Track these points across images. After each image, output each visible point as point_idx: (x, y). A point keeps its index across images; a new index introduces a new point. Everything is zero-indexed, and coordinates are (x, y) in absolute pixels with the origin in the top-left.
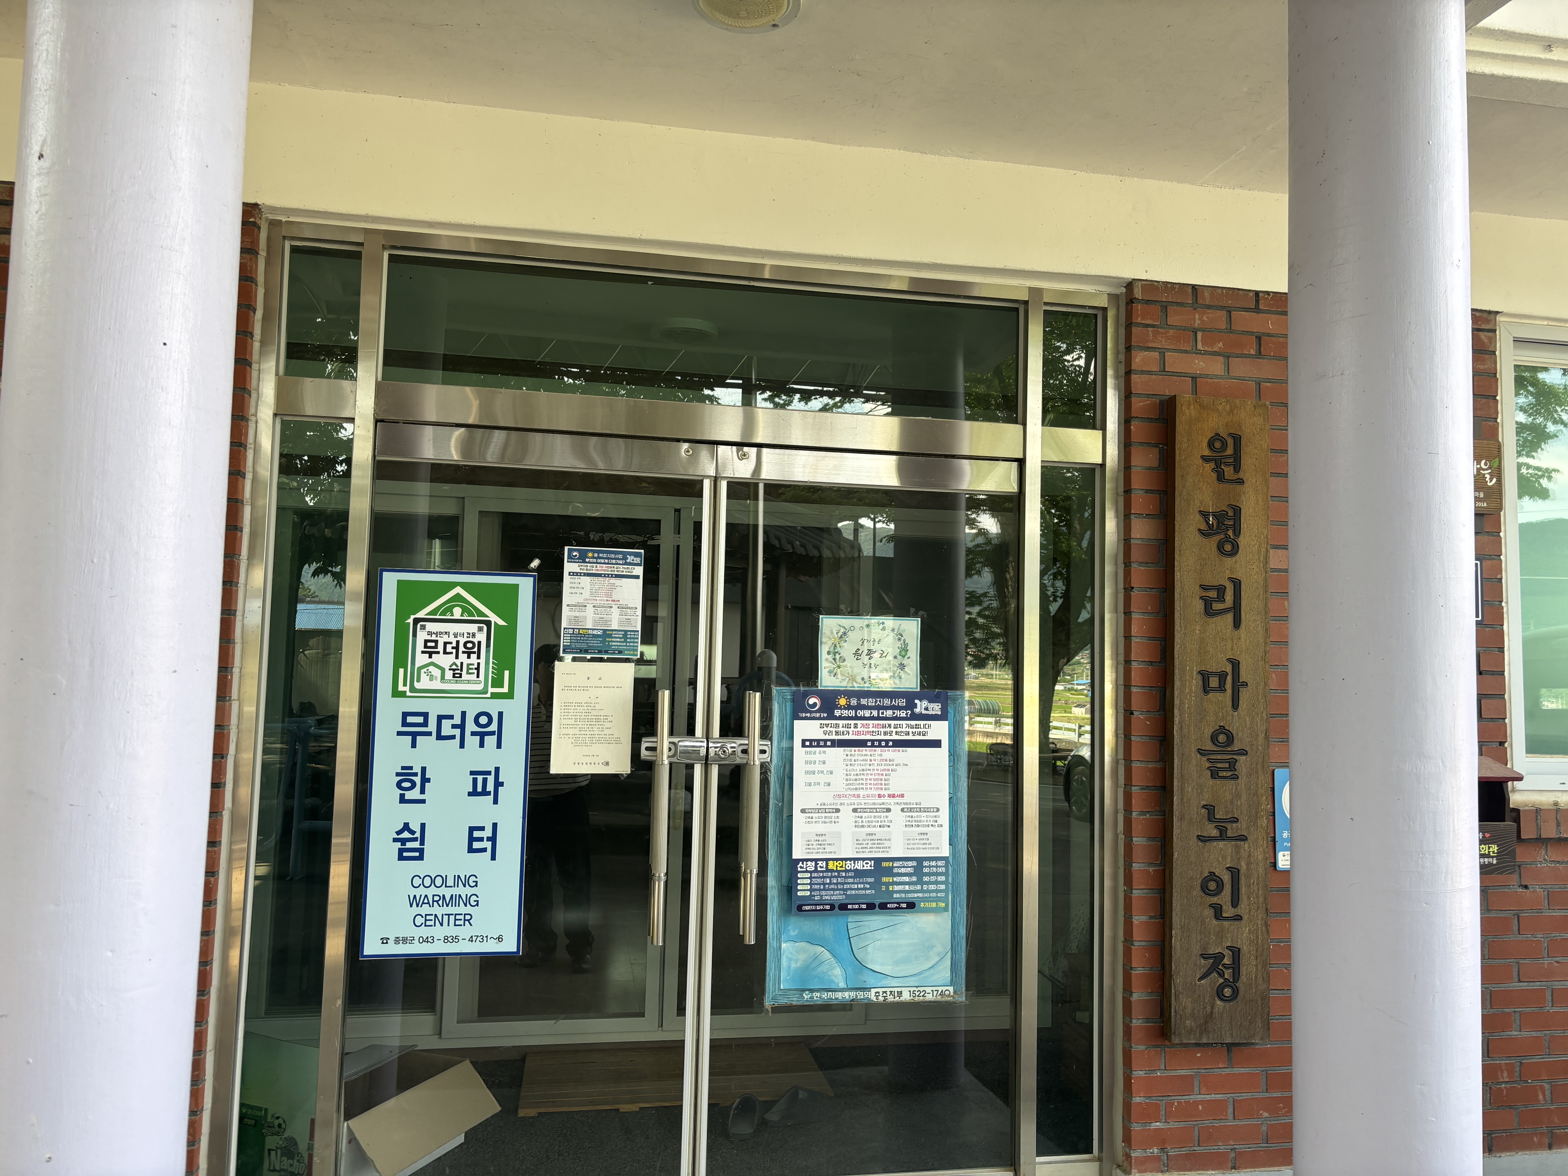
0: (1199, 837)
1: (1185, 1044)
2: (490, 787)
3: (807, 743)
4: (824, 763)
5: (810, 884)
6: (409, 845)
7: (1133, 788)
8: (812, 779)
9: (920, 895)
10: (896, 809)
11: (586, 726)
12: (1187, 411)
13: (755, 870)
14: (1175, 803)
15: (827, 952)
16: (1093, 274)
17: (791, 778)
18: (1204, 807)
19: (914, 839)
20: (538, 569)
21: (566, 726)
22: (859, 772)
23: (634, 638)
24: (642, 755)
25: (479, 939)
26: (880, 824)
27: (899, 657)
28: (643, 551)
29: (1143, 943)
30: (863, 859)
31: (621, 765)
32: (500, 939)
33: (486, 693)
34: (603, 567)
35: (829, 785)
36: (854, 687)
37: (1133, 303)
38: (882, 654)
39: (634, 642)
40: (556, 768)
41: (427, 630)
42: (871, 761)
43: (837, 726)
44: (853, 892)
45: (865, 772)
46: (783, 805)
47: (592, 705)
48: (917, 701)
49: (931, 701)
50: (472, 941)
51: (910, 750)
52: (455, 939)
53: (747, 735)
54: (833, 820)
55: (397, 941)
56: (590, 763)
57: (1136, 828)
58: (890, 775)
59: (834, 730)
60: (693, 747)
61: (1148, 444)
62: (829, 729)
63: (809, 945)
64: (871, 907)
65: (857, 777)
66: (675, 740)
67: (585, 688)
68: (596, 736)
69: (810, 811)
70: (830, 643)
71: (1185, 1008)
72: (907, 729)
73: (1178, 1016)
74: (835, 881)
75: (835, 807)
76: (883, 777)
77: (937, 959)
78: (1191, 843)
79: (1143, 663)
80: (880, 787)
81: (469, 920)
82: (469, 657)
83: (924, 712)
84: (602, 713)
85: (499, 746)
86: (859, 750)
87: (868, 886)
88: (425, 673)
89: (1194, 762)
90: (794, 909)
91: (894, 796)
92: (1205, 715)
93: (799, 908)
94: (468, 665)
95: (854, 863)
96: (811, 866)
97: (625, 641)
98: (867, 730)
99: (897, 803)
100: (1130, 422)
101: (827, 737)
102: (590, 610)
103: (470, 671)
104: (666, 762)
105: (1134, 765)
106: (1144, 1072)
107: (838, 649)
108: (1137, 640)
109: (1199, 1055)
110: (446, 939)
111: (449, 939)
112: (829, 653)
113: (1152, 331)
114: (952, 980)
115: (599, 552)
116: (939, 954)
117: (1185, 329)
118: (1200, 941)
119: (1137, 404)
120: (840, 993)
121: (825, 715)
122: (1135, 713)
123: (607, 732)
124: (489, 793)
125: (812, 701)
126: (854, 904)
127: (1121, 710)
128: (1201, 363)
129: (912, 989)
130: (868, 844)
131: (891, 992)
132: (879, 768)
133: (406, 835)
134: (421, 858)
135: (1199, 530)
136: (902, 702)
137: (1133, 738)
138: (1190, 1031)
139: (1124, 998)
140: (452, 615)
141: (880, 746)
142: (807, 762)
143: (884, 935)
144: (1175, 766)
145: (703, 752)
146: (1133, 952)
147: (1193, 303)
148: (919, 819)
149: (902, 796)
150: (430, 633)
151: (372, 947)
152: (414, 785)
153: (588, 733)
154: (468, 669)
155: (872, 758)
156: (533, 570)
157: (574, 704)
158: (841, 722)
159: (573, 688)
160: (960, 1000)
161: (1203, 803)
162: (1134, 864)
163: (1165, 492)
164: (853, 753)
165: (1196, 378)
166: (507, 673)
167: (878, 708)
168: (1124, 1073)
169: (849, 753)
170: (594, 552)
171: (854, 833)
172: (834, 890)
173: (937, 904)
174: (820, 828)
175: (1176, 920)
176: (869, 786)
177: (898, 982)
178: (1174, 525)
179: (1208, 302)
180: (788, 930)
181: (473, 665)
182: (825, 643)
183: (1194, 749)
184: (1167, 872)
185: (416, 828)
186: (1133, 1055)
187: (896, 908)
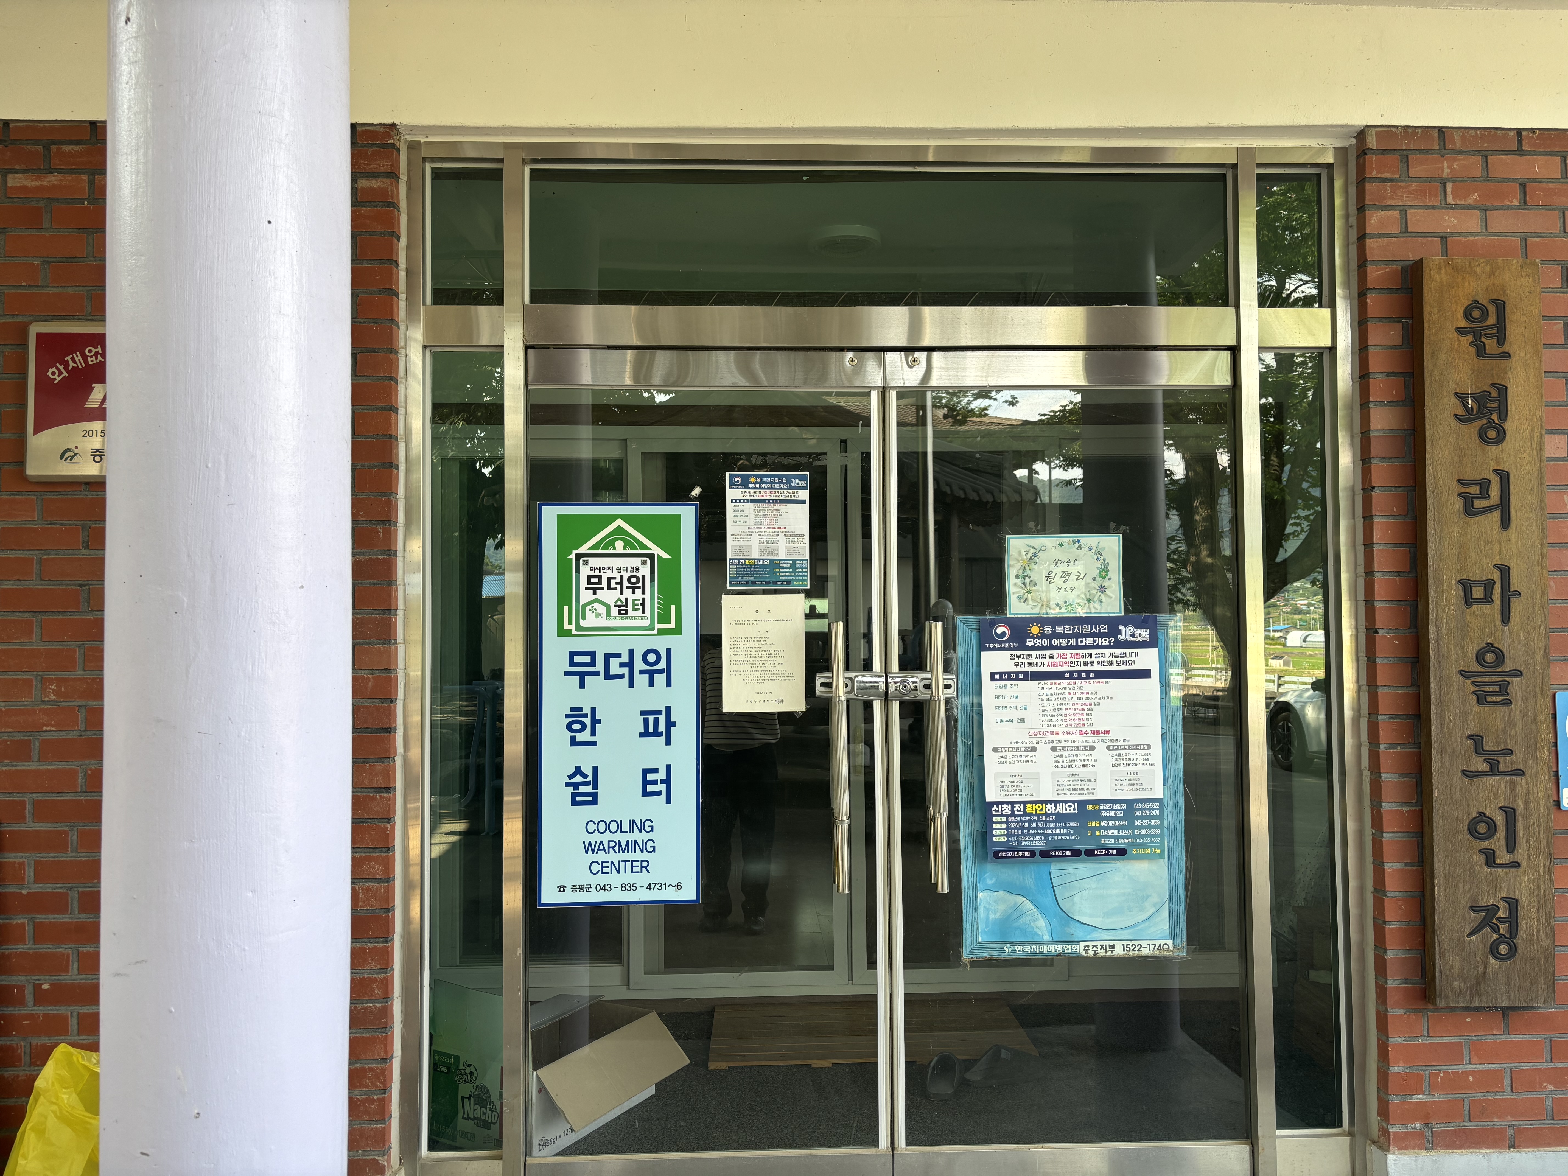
0: (1464, 773)
1: (1452, 1008)
2: (662, 727)
3: (997, 677)
4: (1017, 697)
5: (1007, 829)
6: (582, 789)
7: (1380, 717)
8: (1004, 715)
9: (1132, 840)
10: (1101, 747)
11: (757, 662)
12: (1437, 276)
13: (945, 814)
14: (1433, 733)
15: (1029, 903)
16: (1316, 123)
17: (980, 714)
18: (1469, 737)
19: (1122, 780)
20: (700, 497)
21: (737, 663)
22: (1056, 707)
23: (803, 568)
24: (817, 691)
25: (657, 886)
26: (1083, 763)
27: (1098, 578)
28: (808, 473)
29: (1397, 894)
30: (1066, 802)
31: (796, 703)
32: (678, 886)
33: (653, 629)
34: (766, 493)
35: (1023, 721)
36: (1047, 614)
37: (1366, 154)
38: (1079, 576)
39: (803, 572)
40: (728, 707)
41: (590, 565)
42: (1070, 694)
43: (1030, 657)
44: (1056, 838)
45: (1064, 707)
46: (972, 744)
47: (762, 640)
48: (1121, 627)
49: (1137, 627)
50: (650, 889)
51: (1114, 681)
52: (633, 887)
53: (929, 669)
54: (1029, 759)
55: (574, 888)
56: (764, 701)
57: (1386, 762)
58: (1092, 709)
59: (1026, 661)
60: (871, 682)
61: (1389, 319)
62: (1021, 660)
63: (1008, 894)
64: (1076, 853)
65: (1055, 713)
66: (852, 675)
67: (754, 622)
68: (768, 672)
69: (1003, 750)
70: (1018, 566)
71: (1452, 967)
72: (1111, 659)
73: (1444, 977)
74: (1035, 826)
75: (1031, 745)
76: (1085, 712)
77: (1153, 910)
78: (1455, 779)
79: (1389, 574)
80: (1082, 722)
81: (646, 867)
82: (634, 593)
83: (1130, 639)
84: (773, 648)
85: (669, 684)
86: (1056, 683)
87: (1072, 831)
88: (590, 610)
89: (1456, 686)
90: (990, 855)
91: (1098, 733)
92: (1468, 631)
93: (996, 855)
94: (634, 600)
95: (1056, 806)
96: (1007, 810)
97: (794, 571)
98: (1064, 660)
99: (1102, 741)
100: (1365, 294)
101: (1019, 669)
102: (755, 539)
103: (636, 607)
104: (843, 698)
105: (1380, 691)
106: (1403, 1039)
107: (1028, 572)
108: (1381, 548)
109: (1468, 1020)
110: (623, 887)
111: (627, 887)
112: (1017, 577)
113: (1391, 187)
114: (1170, 933)
115: (762, 476)
116: (1155, 905)
117: (1430, 180)
118: (1469, 892)
119: (1374, 273)
120: (1045, 947)
121: (1016, 645)
122: (1380, 632)
123: (778, 667)
124: (661, 734)
125: (1000, 630)
126: (1057, 850)
127: (1363, 629)
128: (1453, 219)
129: (1125, 943)
130: (1070, 785)
131: (1102, 946)
132: (1080, 702)
133: (578, 779)
134: (594, 802)
135: (1455, 415)
136: (1104, 629)
137: (1378, 660)
138: (1459, 994)
139: (1376, 956)
140: (615, 549)
141: (1080, 678)
142: (997, 697)
143: (1092, 883)
144: (1432, 690)
145: (882, 687)
146: (1386, 904)
147: (1440, 149)
148: (1128, 757)
149: (1108, 732)
150: (593, 569)
151: (549, 895)
152: (584, 727)
153: (759, 669)
154: (634, 605)
155: (1071, 691)
156: (695, 499)
157: (743, 640)
158: (1034, 653)
159: (741, 622)
160: (1181, 955)
161: (1468, 732)
162: (1384, 804)
163: (1412, 374)
164: (1049, 686)
165: (1446, 238)
166: (673, 608)
167: (1076, 636)
168: (1379, 1040)
169: (1044, 686)
170: (756, 476)
171: (1053, 773)
172: (1033, 835)
173: (1151, 851)
174: (1016, 768)
175: (1439, 867)
176: (1069, 722)
177: (1109, 935)
178: (1424, 411)
179: (1458, 146)
180: (985, 878)
181: (639, 600)
182: (1013, 566)
183: (1455, 672)
184: (1425, 813)
185: (589, 772)
186: (1389, 1020)
187: (1105, 855)
